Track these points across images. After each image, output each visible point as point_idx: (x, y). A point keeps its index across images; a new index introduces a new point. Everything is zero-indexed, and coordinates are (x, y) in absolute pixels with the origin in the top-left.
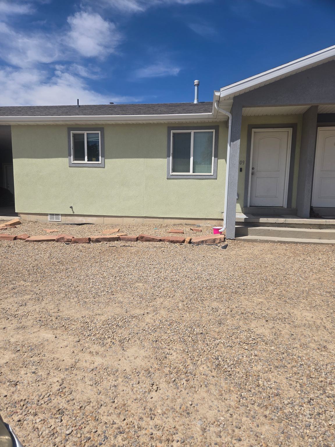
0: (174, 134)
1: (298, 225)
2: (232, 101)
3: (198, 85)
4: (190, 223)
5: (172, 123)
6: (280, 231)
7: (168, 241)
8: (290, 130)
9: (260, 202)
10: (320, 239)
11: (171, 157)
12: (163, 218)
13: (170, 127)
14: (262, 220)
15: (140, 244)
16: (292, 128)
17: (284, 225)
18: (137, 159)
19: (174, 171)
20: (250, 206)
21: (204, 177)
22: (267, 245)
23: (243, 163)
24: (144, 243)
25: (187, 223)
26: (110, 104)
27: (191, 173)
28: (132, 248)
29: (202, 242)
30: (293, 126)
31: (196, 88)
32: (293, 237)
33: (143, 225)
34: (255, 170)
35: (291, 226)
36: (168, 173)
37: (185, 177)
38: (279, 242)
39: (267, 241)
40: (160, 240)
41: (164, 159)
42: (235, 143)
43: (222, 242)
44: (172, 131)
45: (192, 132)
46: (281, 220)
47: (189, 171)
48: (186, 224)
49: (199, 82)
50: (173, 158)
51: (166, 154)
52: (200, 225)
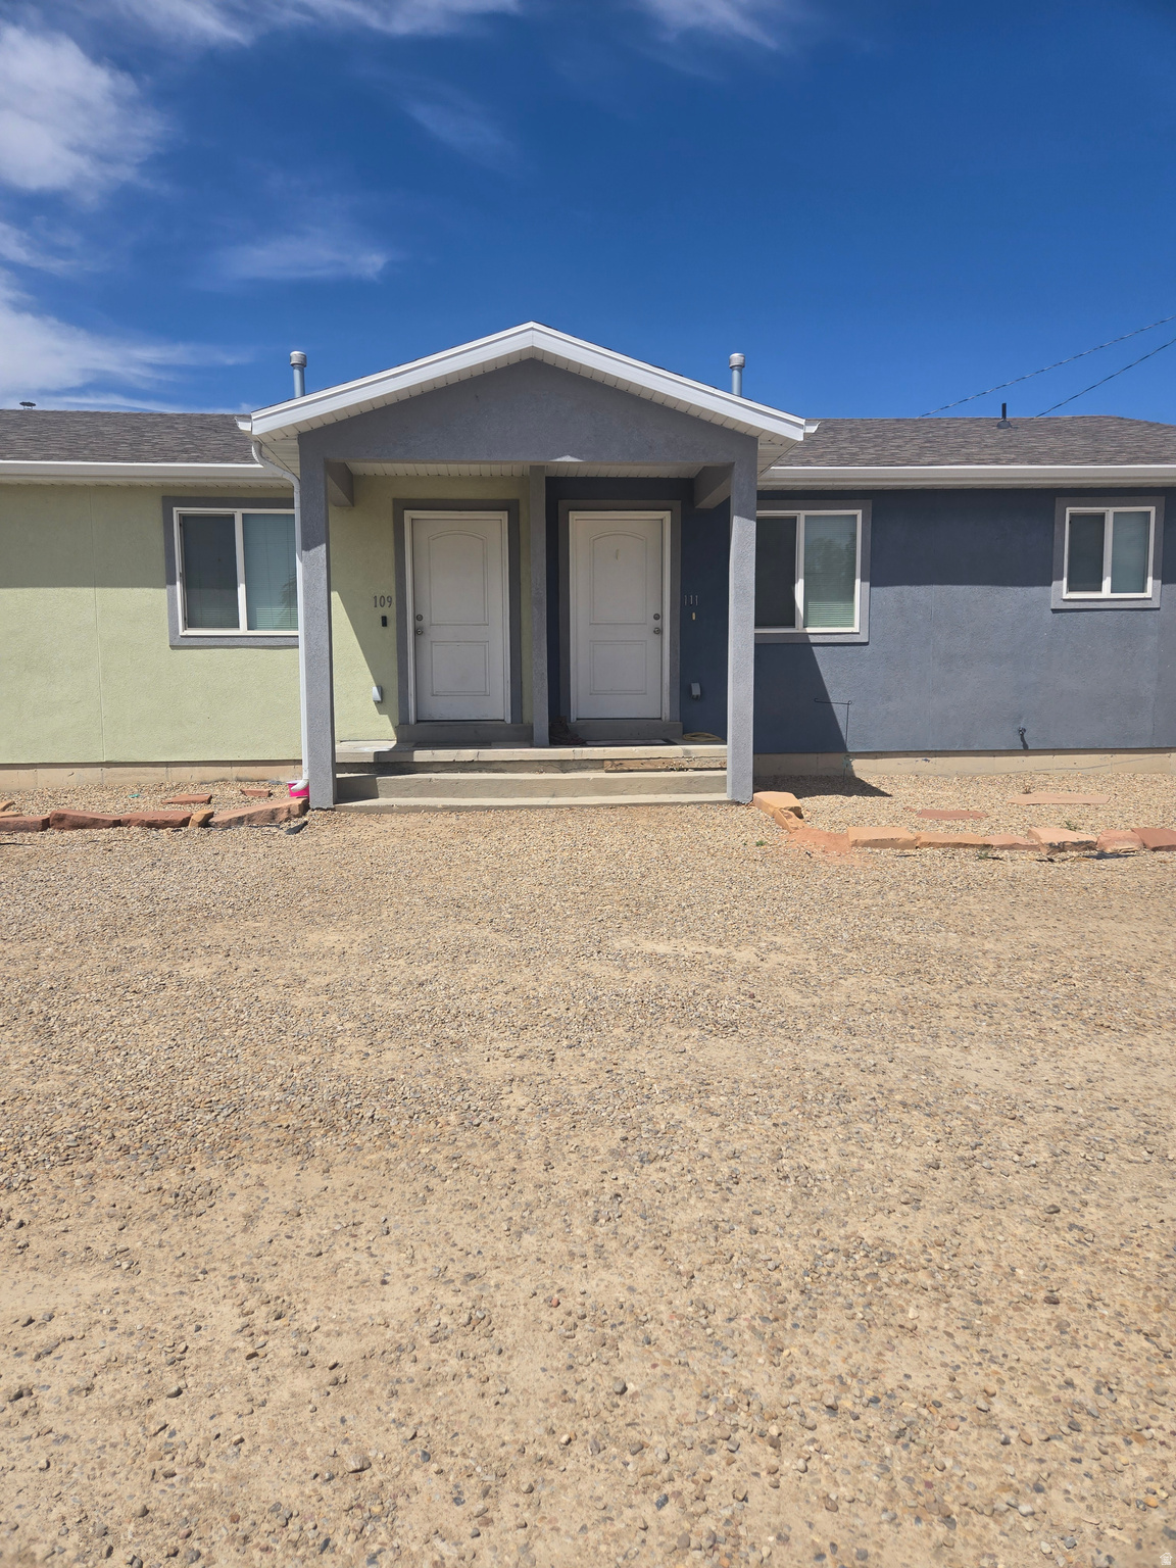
0: (184, 518)
1: (511, 765)
2: (295, 444)
3: (302, 366)
4: (250, 777)
5: (174, 487)
6: (457, 782)
7: (138, 825)
8: (504, 516)
9: (443, 708)
10: (553, 796)
11: (178, 583)
12: (167, 764)
13: (171, 496)
14: (421, 756)
15: (53, 836)
16: (506, 513)
17: (476, 766)
18: (70, 590)
19: (190, 623)
20: (418, 721)
21: (282, 642)
22: (414, 818)
23: (387, 604)
24: (67, 833)
25: (241, 776)
26: (22, 408)
27: (243, 630)
28: (21, 848)
29: (240, 821)
30: (511, 507)
31: (297, 373)
32: (489, 796)
33: (102, 788)
34: (425, 622)
35: (495, 767)
36: (174, 630)
37: (226, 642)
38: (445, 808)
39: (416, 809)
40: (117, 823)
41: (158, 591)
42: (312, 552)
43: (295, 816)
44: (175, 509)
45: (238, 513)
46: (468, 754)
47: (237, 626)
48: (239, 780)
49: (305, 358)
50: (187, 586)
51: (162, 575)
52: (281, 780)
